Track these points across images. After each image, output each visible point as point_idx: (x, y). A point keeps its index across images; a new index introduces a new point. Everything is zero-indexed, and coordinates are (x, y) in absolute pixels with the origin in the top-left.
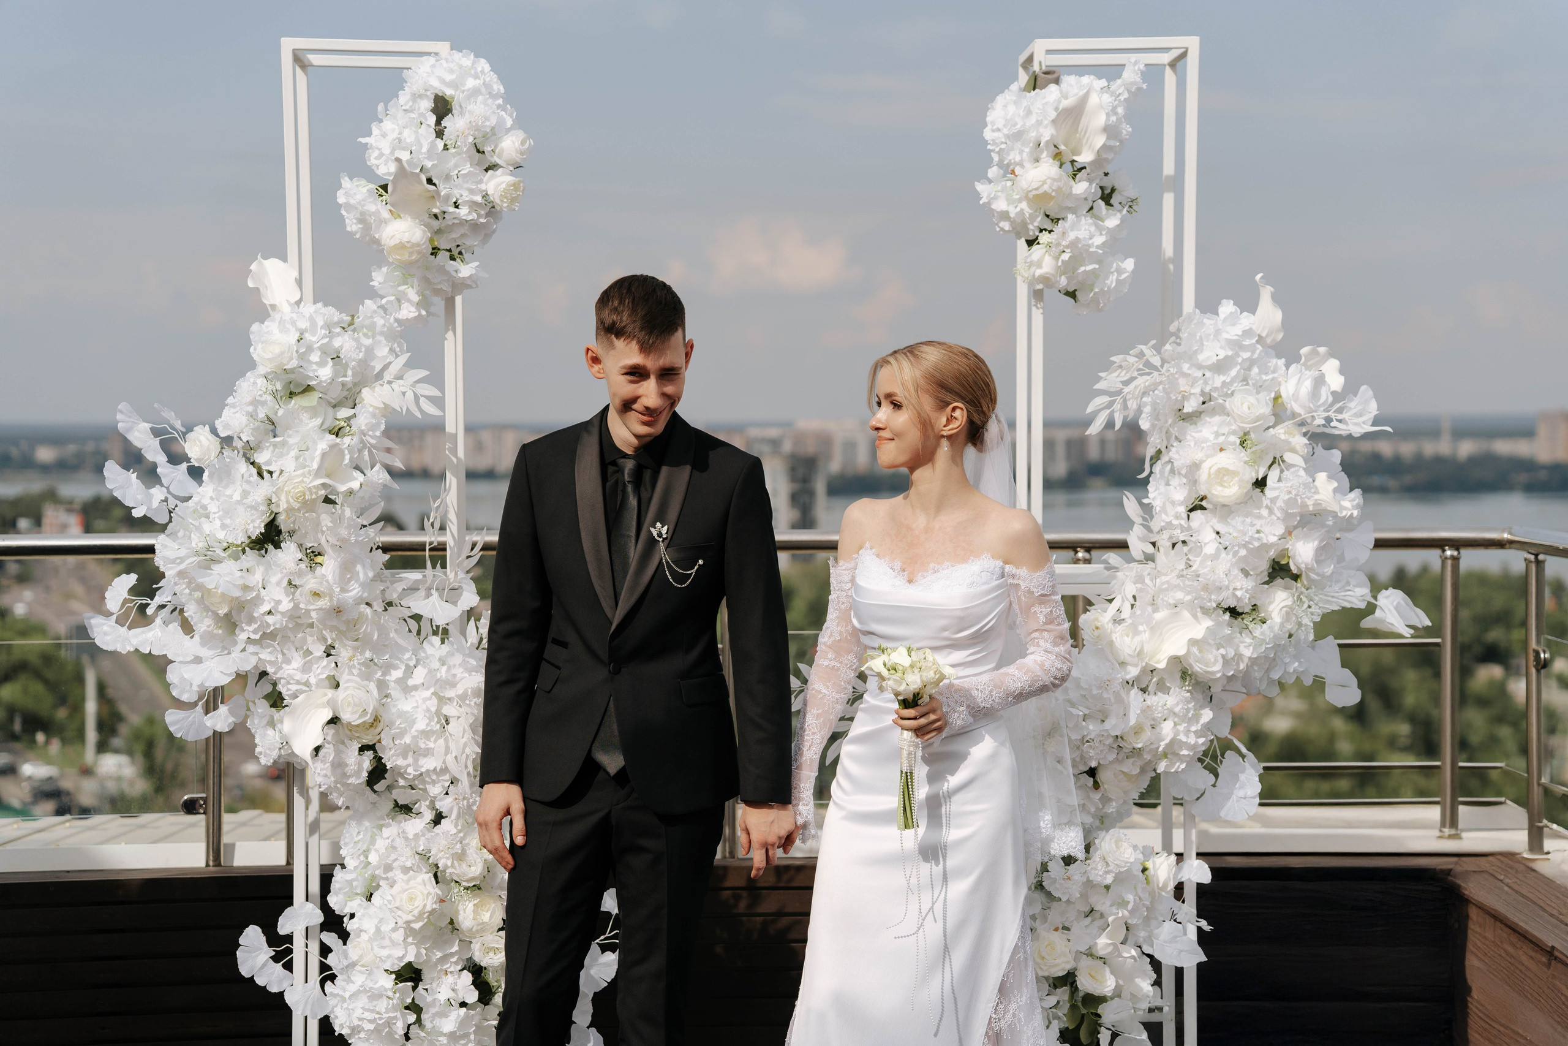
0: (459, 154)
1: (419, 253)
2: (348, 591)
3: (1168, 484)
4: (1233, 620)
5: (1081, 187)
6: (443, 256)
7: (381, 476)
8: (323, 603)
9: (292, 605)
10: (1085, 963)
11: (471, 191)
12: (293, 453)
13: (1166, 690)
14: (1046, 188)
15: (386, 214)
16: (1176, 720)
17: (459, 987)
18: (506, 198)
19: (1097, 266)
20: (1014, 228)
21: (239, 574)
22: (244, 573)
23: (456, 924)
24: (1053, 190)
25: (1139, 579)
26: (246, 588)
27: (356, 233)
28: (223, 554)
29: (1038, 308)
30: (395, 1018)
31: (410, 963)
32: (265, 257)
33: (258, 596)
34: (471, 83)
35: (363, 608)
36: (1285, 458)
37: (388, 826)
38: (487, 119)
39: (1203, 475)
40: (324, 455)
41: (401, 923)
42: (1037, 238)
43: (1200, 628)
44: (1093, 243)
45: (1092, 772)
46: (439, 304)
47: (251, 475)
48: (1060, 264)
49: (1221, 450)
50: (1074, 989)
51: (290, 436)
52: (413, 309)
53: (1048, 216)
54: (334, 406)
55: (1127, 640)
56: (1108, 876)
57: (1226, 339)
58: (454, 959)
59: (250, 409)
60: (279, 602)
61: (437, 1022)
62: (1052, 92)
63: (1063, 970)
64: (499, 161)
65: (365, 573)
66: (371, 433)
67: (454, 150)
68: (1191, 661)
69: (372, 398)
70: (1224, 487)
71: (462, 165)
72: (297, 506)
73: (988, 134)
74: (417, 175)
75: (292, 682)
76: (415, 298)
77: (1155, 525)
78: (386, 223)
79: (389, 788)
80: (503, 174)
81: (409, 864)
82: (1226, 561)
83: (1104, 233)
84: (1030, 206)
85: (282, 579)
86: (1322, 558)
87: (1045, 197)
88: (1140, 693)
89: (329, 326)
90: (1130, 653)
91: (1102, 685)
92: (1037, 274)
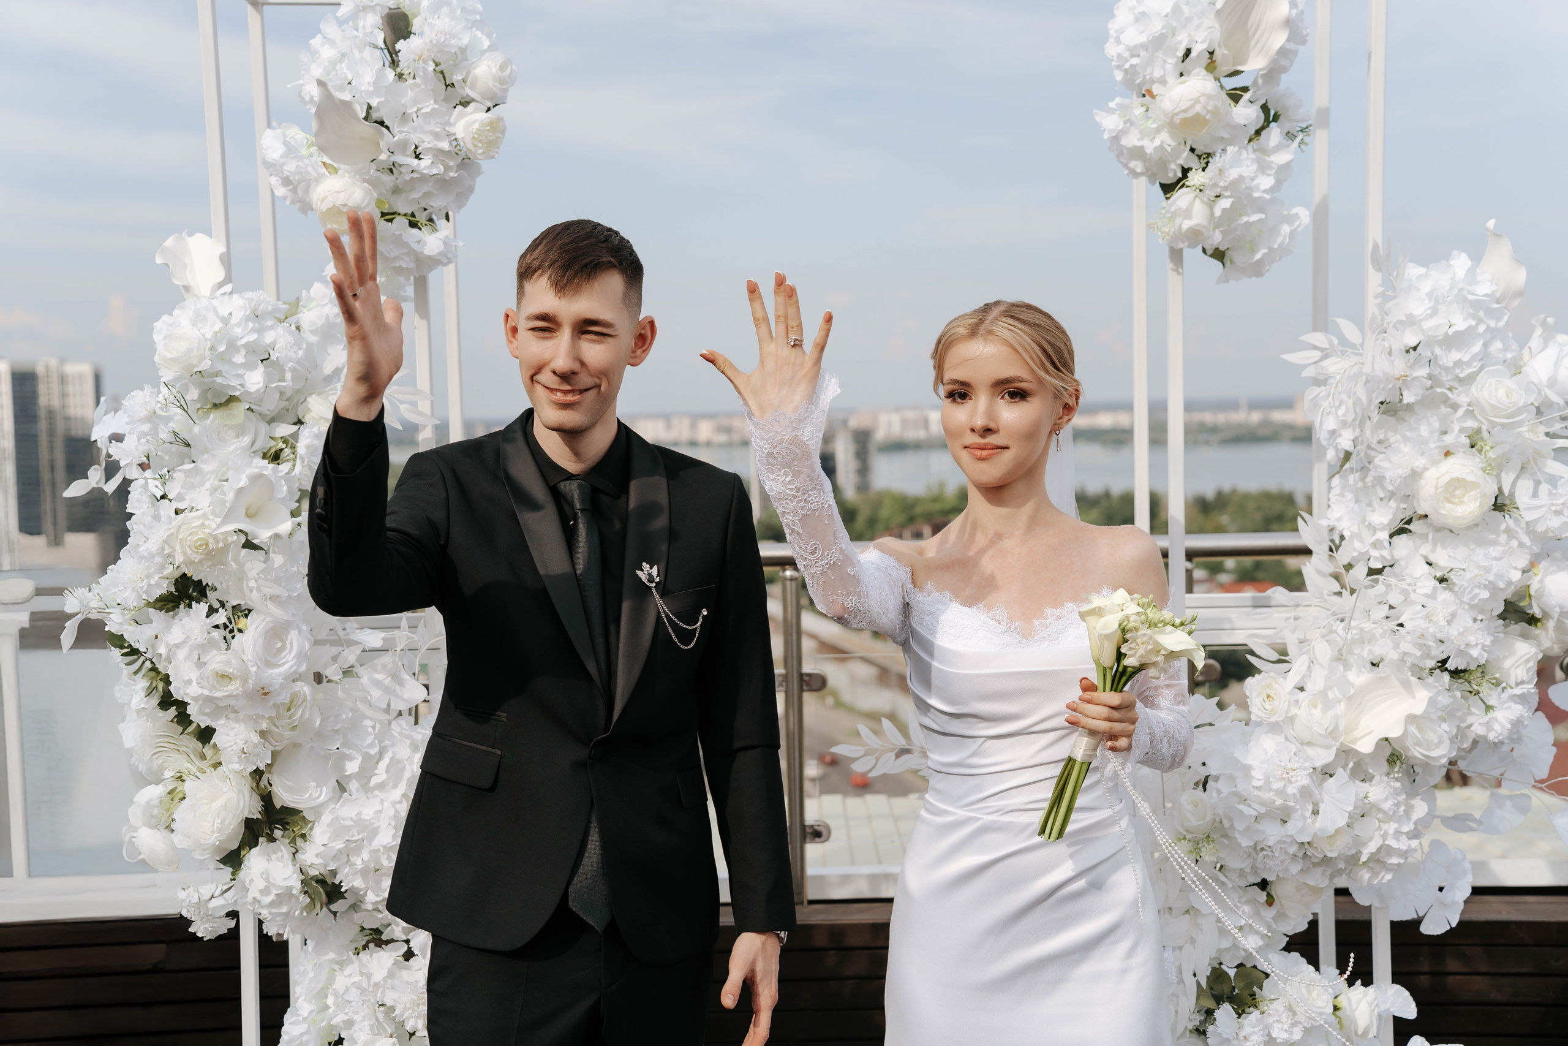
0: (418, 87)
2: (277, 666)
3: (1360, 500)
4: (1454, 685)
5: (1241, 113)
6: (401, 222)
8: (236, 687)
11: (437, 136)
12: (207, 484)
13: (1367, 779)
14: (1197, 109)
15: (322, 168)
16: (1380, 816)
18: (480, 141)
19: (1263, 216)
20: (1147, 169)
24: (1204, 115)
29: (1179, 273)
35: (301, 685)
38: (454, 37)
39: (1424, 488)
42: (1180, 181)
43: (1417, 700)
44: (1257, 187)
45: (1265, 885)
48: (1215, 213)
49: (1448, 454)
51: (206, 463)
53: (1193, 152)
54: (269, 421)
55: (1315, 714)
56: (1295, 1029)
59: (146, 428)
64: (472, 94)
65: (296, 642)
67: (413, 81)
68: (1409, 743)
71: (424, 100)
72: (197, 558)
73: (1111, 48)
77: (1344, 556)
78: (318, 179)
79: (350, 910)
80: (476, 111)
83: (1270, 172)
84: (1172, 137)
87: (1197, 121)
89: (258, 318)
90: (1323, 733)
91: (1285, 776)
92: (1185, 227)
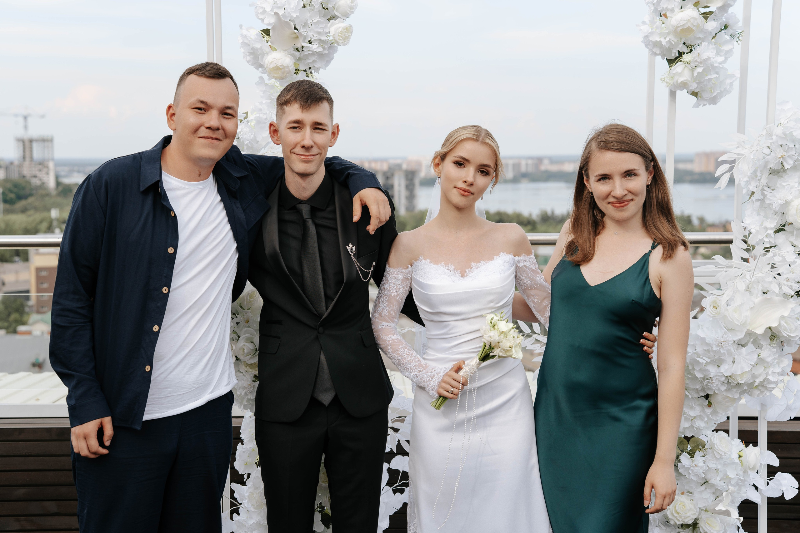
0: (313, 10)
1: (286, 72)
5: (711, 24)
10: (704, 516)
11: (319, 33)
13: (760, 346)
14: (689, 24)
15: (267, 48)
18: (341, 37)
19: (718, 76)
20: (662, 52)
24: (694, 26)
39: (792, 210)
42: (677, 58)
43: (786, 307)
44: (716, 62)
45: (708, 397)
48: (695, 74)
55: (736, 315)
63: (691, 520)
64: (337, 14)
67: (309, 8)
68: (781, 330)
71: (314, 17)
74: (288, 23)
78: (267, 54)
80: (340, 22)
83: (721, 54)
84: (675, 37)
87: (688, 30)
90: (739, 324)
91: (720, 344)
92: (679, 81)
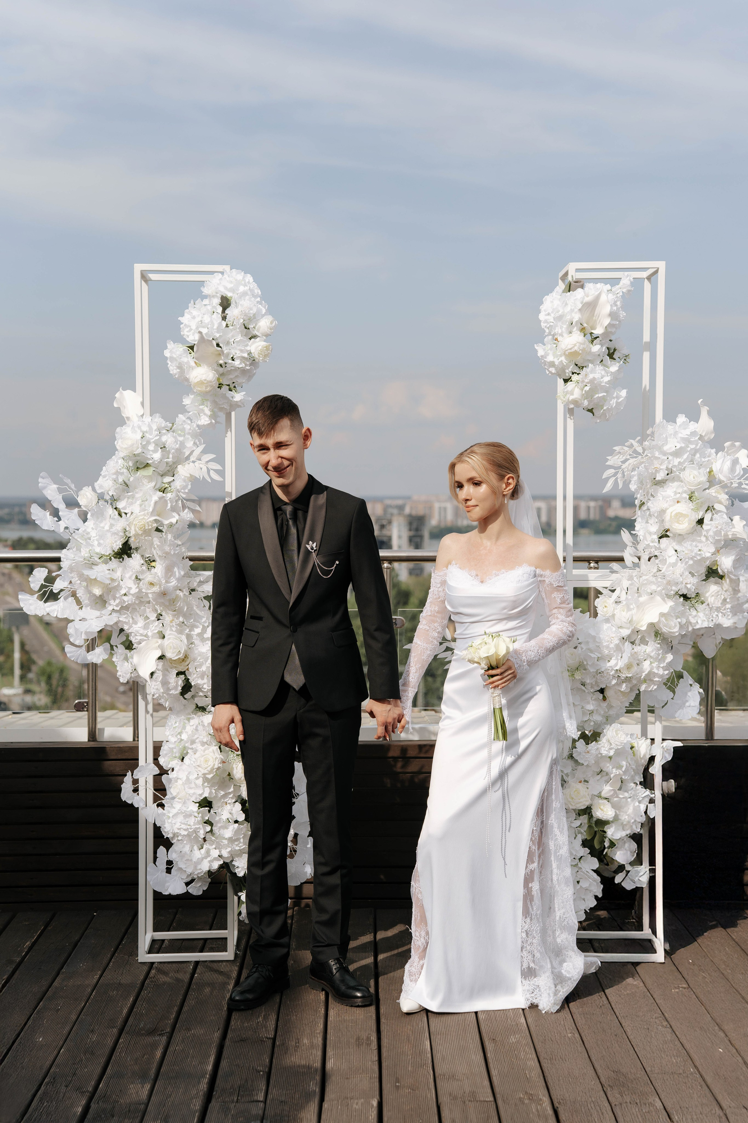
0: (235, 330)
1: (211, 386)
2: (170, 582)
3: (647, 522)
4: (685, 602)
5: (596, 348)
6: (225, 388)
7: (188, 516)
8: (156, 589)
9: (138, 590)
10: (597, 801)
11: (242, 351)
12: (138, 502)
13: (646, 643)
14: (576, 348)
15: (193, 364)
16: (652, 660)
17: (233, 812)
18: (261, 354)
19: (605, 394)
20: (557, 372)
21: (108, 572)
22: (111, 572)
23: (232, 776)
24: (580, 350)
25: (630, 578)
26: (112, 580)
27: (176, 374)
28: (99, 561)
29: (571, 419)
30: (199, 828)
31: (206, 797)
32: (124, 390)
33: (119, 584)
34: (242, 289)
35: (178, 592)
36: (715, 507)
37: (193, 718)
38: (251, 309)
39: (667, 517)
40: (156, 503)
41: (200, 774)
42: (571, 378)
43: (667, 606)
44: (603, 381)
45: (602, 691)
46: (222, 416)
47: (115, 515)
48: (584, 392)
49: (678, 502)
50: (591, 816)
51: (137, 493)
52: (207, 419)
53: (577, 365)
54: (162, 476)
55: (624, 614)
56: (611, 751)
57: (681, 437)
58: (231, 796)
59: (114, 477)
60: (130, 588)
61: (222, 831)
62: (579, 293)
63: (584, 805)
64: (257, 334)
65: (178, 572)
66: (182, 491)
67: (232, 327)
68: (661, 626)
69: (184, 471)
70: (680, 524)
71: (236, 335)
72: (140, 532)
73: (542, 317)
74: (211, 341)
75: (138, 634)
76: (209, 413)
77: (640, 547)
78: (192, 369)
79: (193, 697)
80: (260, 341)
81: (205, 740)
82: (681, 568)
83: (609, 375)
84: (567, 359)
85: (132, 575)
86: (737, 566)
87: (575, 353)
88: (630, 644)
89: (159, 430)
90: (625, 621)
91: (609, 640)
92: (570, 399)
